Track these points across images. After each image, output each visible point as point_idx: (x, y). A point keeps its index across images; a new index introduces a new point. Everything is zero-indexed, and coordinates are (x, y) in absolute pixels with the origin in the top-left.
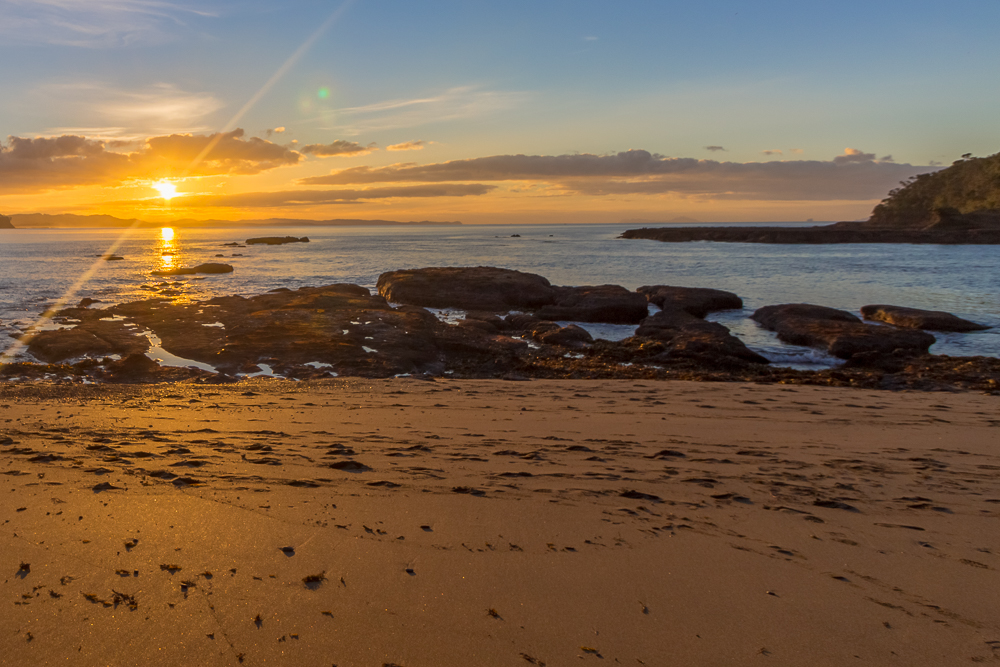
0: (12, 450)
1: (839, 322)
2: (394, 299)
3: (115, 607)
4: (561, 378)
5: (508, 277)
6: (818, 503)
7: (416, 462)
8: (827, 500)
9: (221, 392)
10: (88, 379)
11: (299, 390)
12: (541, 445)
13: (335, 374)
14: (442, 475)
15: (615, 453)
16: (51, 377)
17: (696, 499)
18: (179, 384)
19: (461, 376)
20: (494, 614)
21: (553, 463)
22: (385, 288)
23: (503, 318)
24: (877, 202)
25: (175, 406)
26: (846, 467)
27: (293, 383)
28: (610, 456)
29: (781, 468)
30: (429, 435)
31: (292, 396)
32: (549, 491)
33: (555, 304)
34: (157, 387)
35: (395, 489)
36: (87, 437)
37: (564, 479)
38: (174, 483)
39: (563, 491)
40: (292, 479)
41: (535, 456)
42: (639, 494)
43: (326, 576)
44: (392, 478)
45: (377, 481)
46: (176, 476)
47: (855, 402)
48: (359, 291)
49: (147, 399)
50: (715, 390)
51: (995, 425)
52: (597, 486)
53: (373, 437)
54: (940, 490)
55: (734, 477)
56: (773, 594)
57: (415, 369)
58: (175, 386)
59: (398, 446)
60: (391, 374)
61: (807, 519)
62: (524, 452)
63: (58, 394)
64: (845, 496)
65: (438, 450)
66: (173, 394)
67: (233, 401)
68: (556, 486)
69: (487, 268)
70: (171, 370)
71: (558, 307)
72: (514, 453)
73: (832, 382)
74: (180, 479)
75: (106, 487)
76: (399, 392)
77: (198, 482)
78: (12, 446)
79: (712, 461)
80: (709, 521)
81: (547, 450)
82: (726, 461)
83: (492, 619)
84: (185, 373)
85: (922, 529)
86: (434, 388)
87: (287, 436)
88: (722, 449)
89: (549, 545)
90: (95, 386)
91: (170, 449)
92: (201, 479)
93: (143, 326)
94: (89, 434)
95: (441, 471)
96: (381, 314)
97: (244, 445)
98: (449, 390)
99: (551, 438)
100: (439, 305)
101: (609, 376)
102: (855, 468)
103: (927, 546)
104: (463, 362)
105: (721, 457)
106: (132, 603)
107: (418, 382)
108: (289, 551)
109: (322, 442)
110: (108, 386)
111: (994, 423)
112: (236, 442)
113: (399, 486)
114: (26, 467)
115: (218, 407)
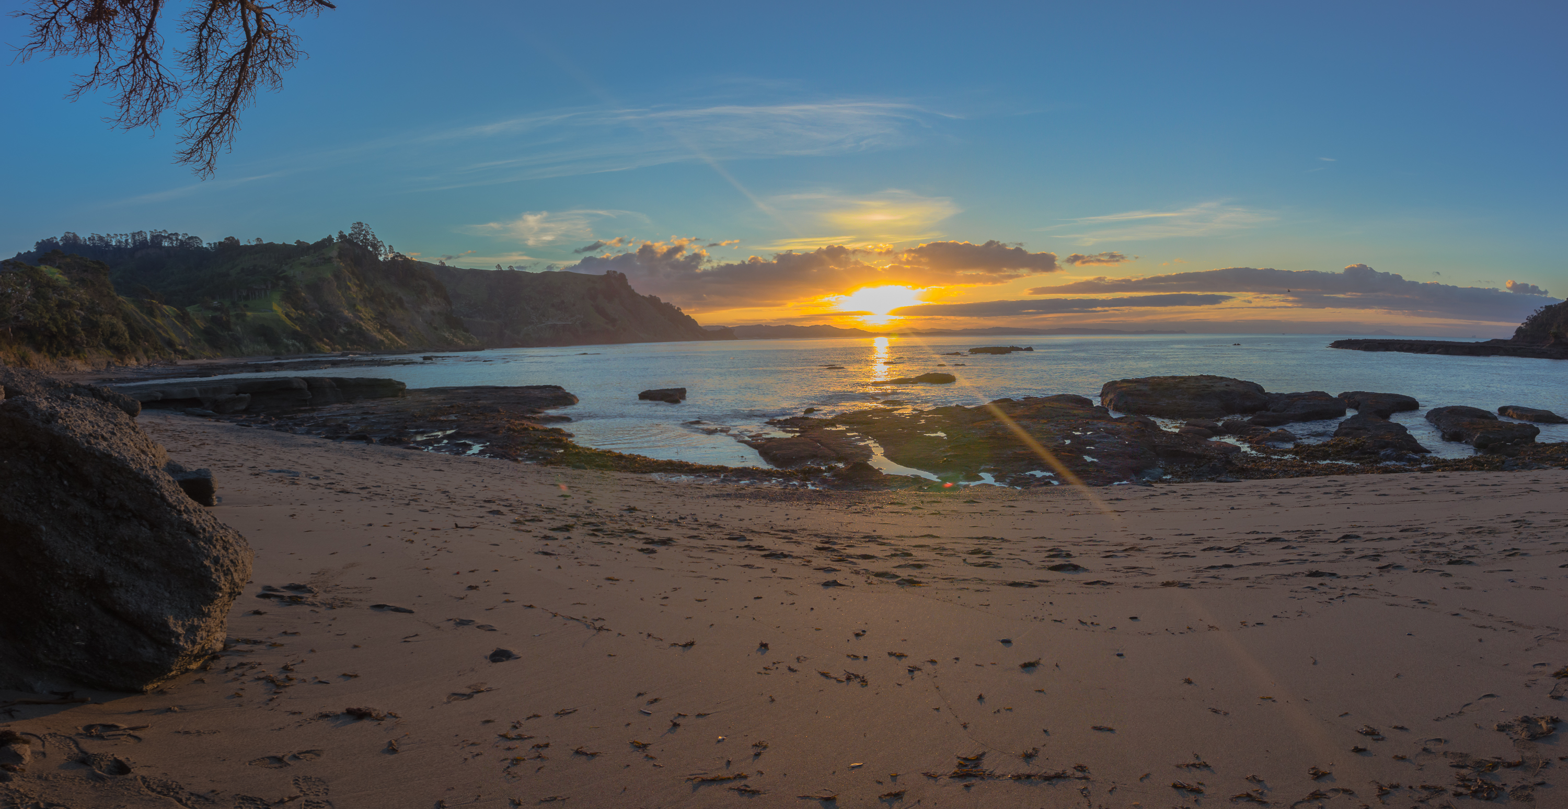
0: (746, 546)
1: (1483, 420)
2: (1117, 409)
3: (848, 684)
4: (1268, 478)
5: (1227, 385)
6: (1450, 563)
7: (1130, 562)
8: (1457, 559)
9: (943, 500)
10: (813, 485)
11: (1020, 498)
12: (1244, 540)
13: (1055, 483)
14: (1152, 572)
15: (1307, 541)
16: (778, 482)
17: (1365, 572)
18: (902, 492)
19: (1178, 480)
20: (1189, 682)
21: (1254, 554)
22: (1108, 399)
23: (1220, 424)
24: (1519, 325)
25: (897, 512)
26: (1472, 533)
27: (1014, 491)
28: (1302, 544)
29: (1429, 539)
30: (1144, 537)
31: (1013, 504)
32: (1247, 578)
33: (1268, 410)
34: (880, 494)
35: (1108, 587)
36: (814, 538)
37: (1261, 567)
38: (897, 583)
39: (1259, 578)
40: (1011, 580)
41: (1237, 550)
42: (1322, 573)
43: (1041, 662)
44: (1107, 577)
45: (1092, 581)
46: (899, 577)
47: (1486, 482)
48: (1084, 402)
49: (870, 506)
50: (1390, 480)
51: (1563, 491)
52: (1288, 569)
53: (1090, 541)
54: (1526, 541)
55: (1395, 551)
56: (1411, 635)
57: (1134, 478)
58: (897, 494)
59: (1113, 548)
60: (1110, 481)
61: (1441, 575)
62: (1228, 547)
63: (787, 497)
64: (1468, 555)
65: (1151, 550)
66: (896, 501)
67: (955, 508)
68: (1253, 573)
69: (1208, 376)
70: (895, 478)
71: (1268, 413)
72: (1220, 548)
73: (1472, 468)
74: (903, 579)
75: (835, 583)
76: (1117, 499)
77: (920, 582)
78: (746, 543)
79: (1381, 539)
80: (1371, 588)
81: (1249, 544)
82: (1391, 539)
83: (1187, 686)
84: (908, 481)
85: (1511, 570)
86: (1152, 493)
87: (1007, 541)
88: (1389, 529)
89: (1242, 623)
90: (821, 491)
91: (894, 552)
92: (923, 580)
93: (865, 435)
94: (816, 535)
95: (1152, 568)
96: (1102, 425)
97: (965, 550)
98: (1166, 494)
99: (1254, 532)
100: (1160, 415)
101: (1309, 473)
102: (1478, 533)
103: (1512, 581)
104: (1181, 467)
105: (1387, 536)
106: (864, 681)
107: (1137, 488)
108: (1007, 642)
109: (1042, 547)
110: (832, 492)
111: (1563, 489)
112: (958, 547)
113: (1112, 584)
114: (758, 561)
115: (939, 513)
